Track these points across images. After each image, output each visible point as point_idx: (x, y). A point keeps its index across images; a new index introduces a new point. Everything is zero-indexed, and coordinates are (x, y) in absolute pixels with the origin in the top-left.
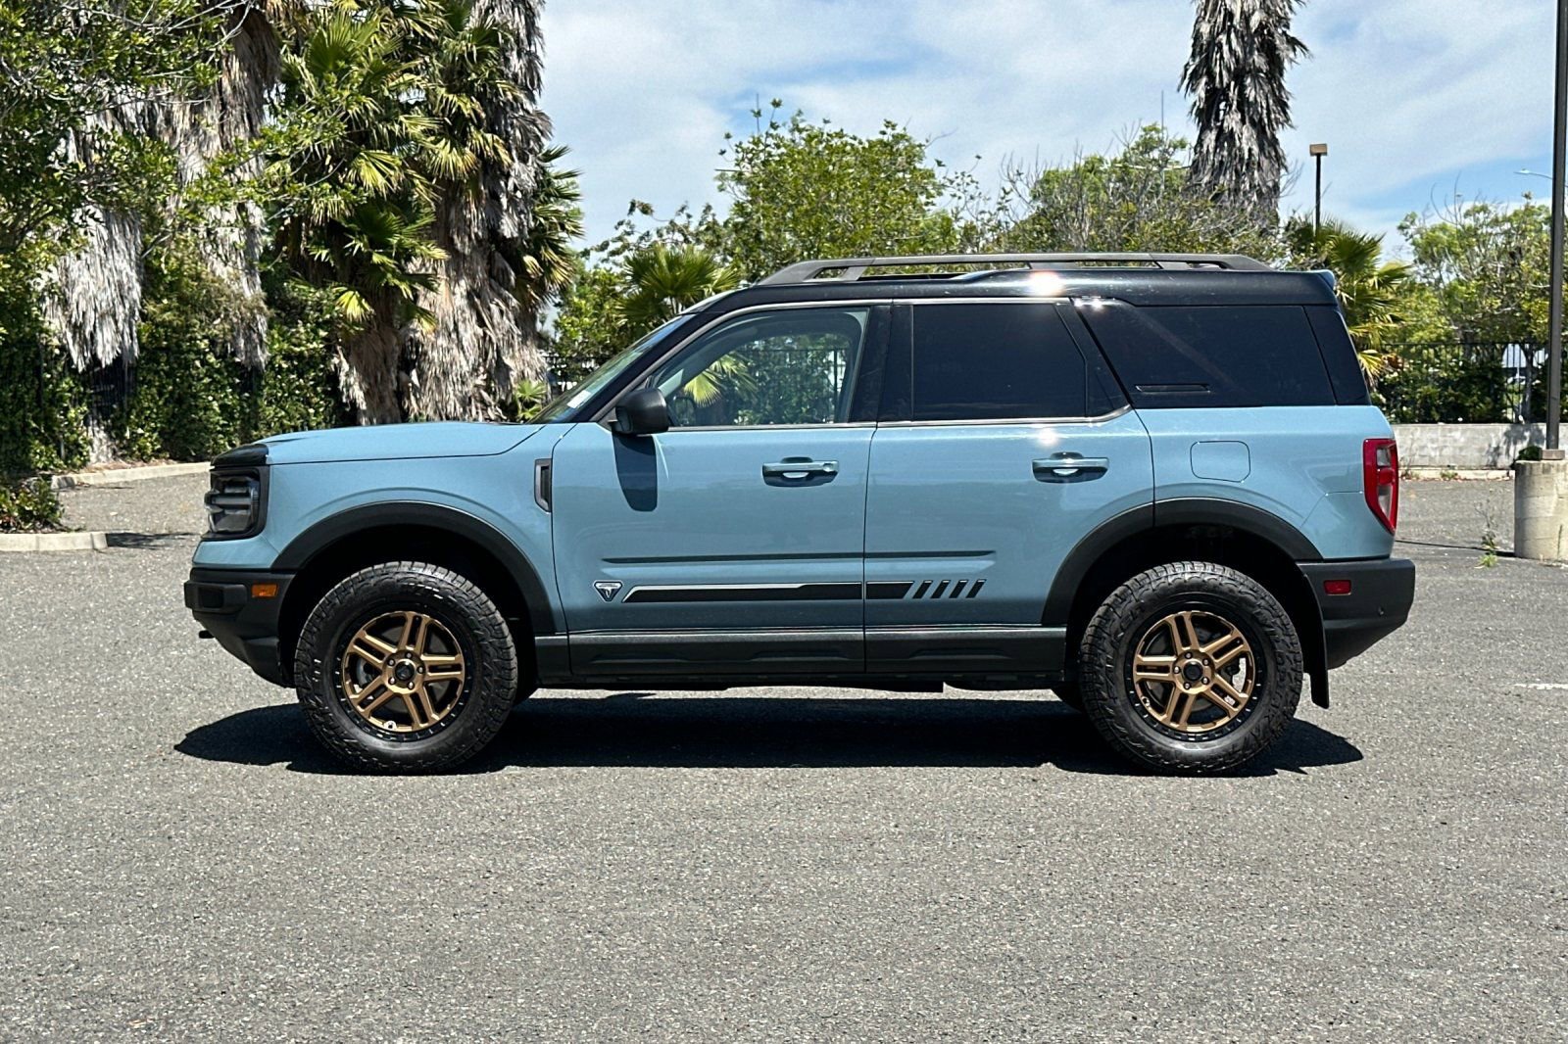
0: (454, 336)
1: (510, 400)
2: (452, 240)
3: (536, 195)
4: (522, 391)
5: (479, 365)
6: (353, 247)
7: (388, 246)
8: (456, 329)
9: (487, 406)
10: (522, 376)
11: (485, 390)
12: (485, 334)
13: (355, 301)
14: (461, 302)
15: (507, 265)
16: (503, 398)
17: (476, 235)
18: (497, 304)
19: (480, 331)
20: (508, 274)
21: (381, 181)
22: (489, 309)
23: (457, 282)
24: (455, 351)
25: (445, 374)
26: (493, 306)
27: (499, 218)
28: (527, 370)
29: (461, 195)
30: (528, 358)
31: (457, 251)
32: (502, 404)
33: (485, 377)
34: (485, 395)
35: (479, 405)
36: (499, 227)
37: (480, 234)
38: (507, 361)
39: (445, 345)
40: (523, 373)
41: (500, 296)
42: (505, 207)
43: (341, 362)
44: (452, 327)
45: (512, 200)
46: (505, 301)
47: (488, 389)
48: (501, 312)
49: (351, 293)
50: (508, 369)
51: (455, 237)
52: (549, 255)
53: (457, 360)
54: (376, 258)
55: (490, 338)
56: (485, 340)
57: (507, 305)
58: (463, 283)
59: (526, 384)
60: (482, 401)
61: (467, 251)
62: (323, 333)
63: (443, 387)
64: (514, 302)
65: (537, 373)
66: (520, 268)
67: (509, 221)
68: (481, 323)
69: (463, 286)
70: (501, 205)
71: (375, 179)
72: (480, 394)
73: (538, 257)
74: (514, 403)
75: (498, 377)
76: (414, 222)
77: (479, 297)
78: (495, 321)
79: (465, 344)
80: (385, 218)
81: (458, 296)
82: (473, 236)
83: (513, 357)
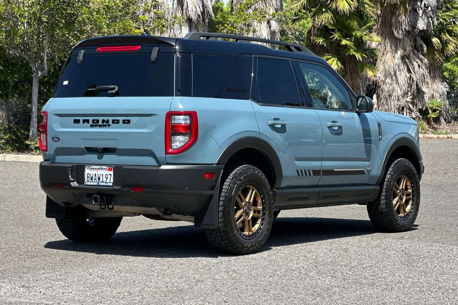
0: (394, 78)
1: (424, 108)
2: (393, 32)
3: (438, 8)
4: (432, 104)
5: (408, 91)
6: (334, 37)
7: (351, 36)
8: (395, 75)
9: (412, 111)
10: (433, 97)
11: (411, 104)
12: (410, 76)
13: (335, 62)
14: (397, 60)
15: (423, 43)
16: (421, 107)
17: (405, 29)
18: (417, 62)
19: (408, 75)
20: (423, 47)
21: (347, 6)
22: (413, 65)
23: (396, 52)
24: (395, 85)
25: (390, 96)
26: (415, 63)
27: (416, 20)
28: (436, 94)
29: (396, 11)
30: (436, 88)
31: (396, 38)
32: (420, 111)
33: (411, 97)
34: (411, 106)
35: (408, 111)
36: (416, 25)
37: (407, 28)
38: (424, 89)
39: (390, 82)
40: (433, 95)
41: (418, 58)
42: (421, 15)
43: (327, 92)
44: (393, 73)
45: (424, 12)
46: (421, 60)
47: (413, 103)
48: (419, 66)
49: (333, 59)
50: (423, 93)
51: (394, 31)
52: (446, 37)
53: (396, 89)
54: (344, 42)
55: (413, 78)
56: (410, 80)
57: (422, 62)
58: (399, 52)
59: (434, 101)
60: (410, 109)
61: (400, 37)
62: (316, 80)
63: (389, 102)
64: (426, 61)
65: (440, 95)
66: (429, 44)
67: (422, 22)
68: (409, 71)
69: (400, 53)
70: (418, 14)
71: (344, 6)
72: (409, 106)
73: (440, 38)
74: (427, 110)
75: (418, 97)
76: (365, 25)
77: (408, 59)
78: (415, 70)
79: (400, 81)
80: (349, 24)
81: (396, 59)
82: (403, 29)
83: (428, 87)
